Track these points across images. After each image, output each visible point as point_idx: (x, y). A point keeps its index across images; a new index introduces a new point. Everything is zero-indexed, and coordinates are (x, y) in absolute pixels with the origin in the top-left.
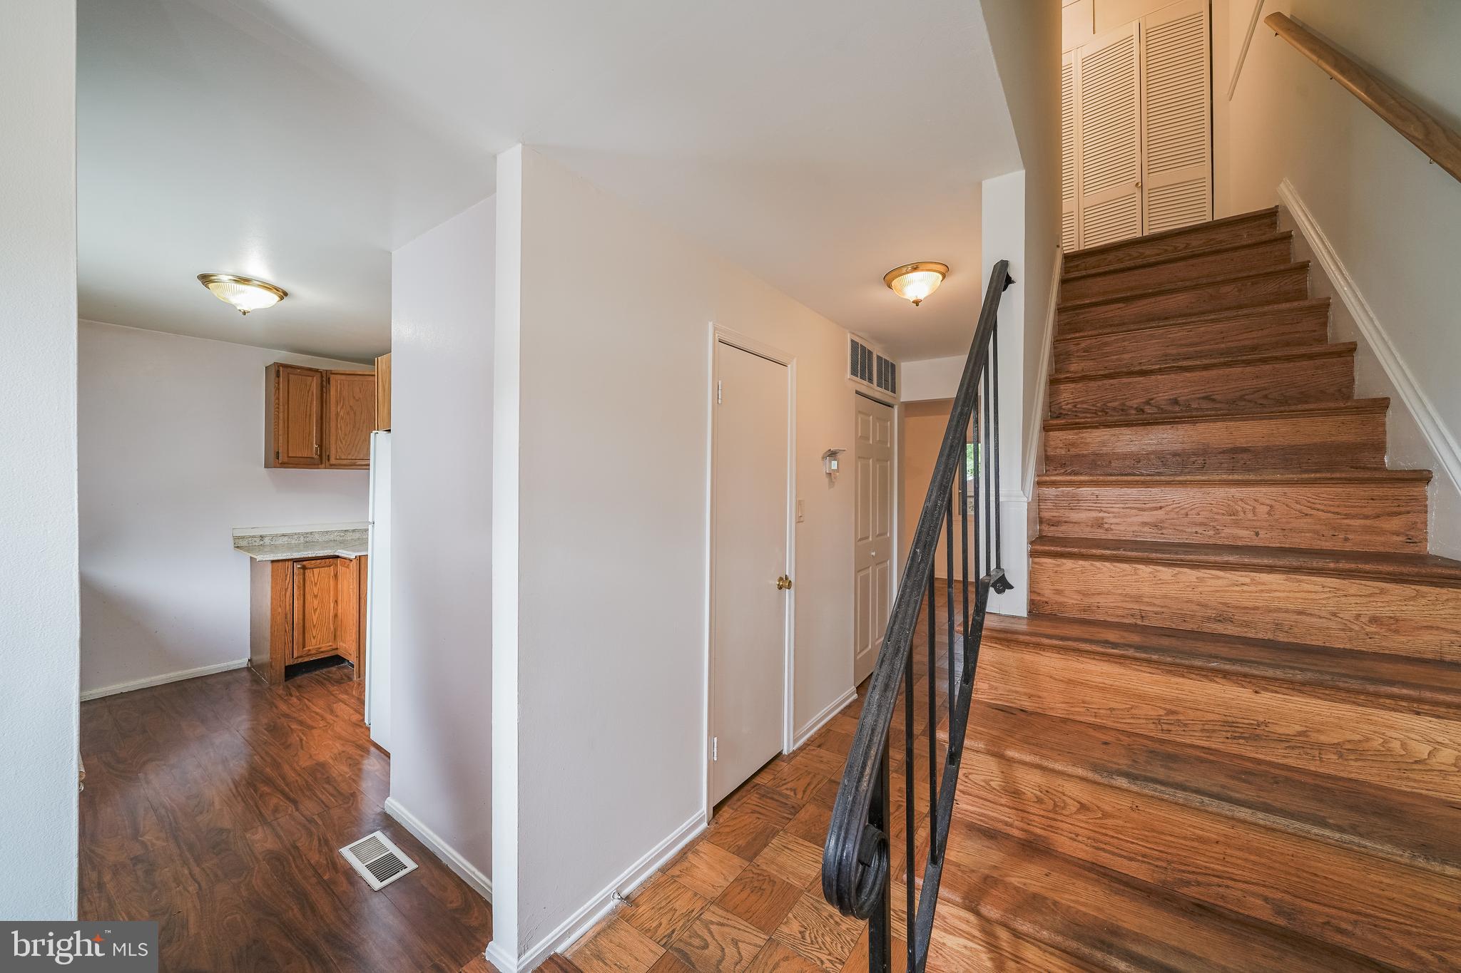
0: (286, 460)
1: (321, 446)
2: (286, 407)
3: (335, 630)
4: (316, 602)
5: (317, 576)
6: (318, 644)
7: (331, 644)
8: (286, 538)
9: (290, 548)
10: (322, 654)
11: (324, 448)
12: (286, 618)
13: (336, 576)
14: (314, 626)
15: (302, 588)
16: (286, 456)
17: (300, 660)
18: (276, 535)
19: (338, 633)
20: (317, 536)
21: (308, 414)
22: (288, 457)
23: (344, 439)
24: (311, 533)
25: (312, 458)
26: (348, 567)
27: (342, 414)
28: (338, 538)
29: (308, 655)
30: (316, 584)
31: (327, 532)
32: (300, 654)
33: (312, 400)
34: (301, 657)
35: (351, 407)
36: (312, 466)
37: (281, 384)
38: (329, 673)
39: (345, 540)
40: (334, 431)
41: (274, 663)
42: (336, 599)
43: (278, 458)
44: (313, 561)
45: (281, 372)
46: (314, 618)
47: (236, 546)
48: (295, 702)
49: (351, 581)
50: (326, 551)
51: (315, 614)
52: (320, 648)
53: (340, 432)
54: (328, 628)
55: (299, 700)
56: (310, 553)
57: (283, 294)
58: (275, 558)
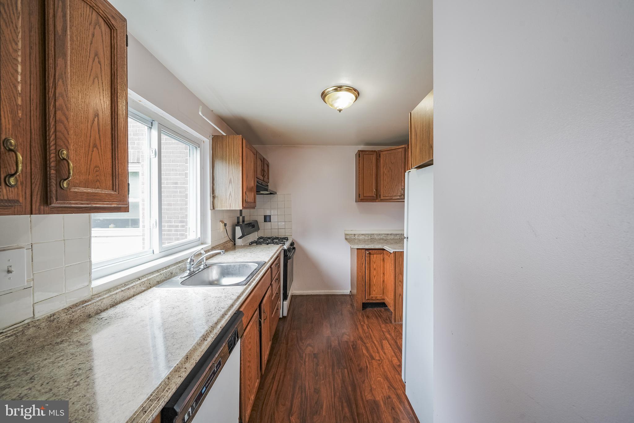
1: (377, 190)
2: (363, 171)
3: (383, 289)
4: (375, 272)
5: (376, 258)
6: (376, 295)
7: (381, 296)
8: (363, 236)
9: (365, 241)
10: (377, 300)
11: (378, 191)
12: (363, 278)
13: (384, 259)
14: (374, 285)
15: (369, 264)
17: (368, 301)
18: (360, 235)
19: (385, 291)
20: (375, 237)
21: (371, 174)
22: (364, 196)
23: (387, 185)
24: (373, 234)
25: (373, 196)
26: (389, 256)
27: (385, 172)
28: (384, 238)
29: (372, 300)
30: (375, 263)
31: (380, 234)
32: (368, 299)
33: (373, 166)
34: (369, 300)
35: (390, 168)
36: (373, 201)
37: (361, 161)
38: (381, 312)
39: (387, 239)
40: (382, 182)
41: (358, 301)
42: (384, 272)
43: (360, 197)
44: (374, 251)
45: (361, 154)
46: (374, 280)
47: (346, 239)
48: (365, 329)
49: (391, 265)
50: (379, 246)
51: (374, 279)
52: (377, 297)
53: (385, 182)
54: (380, 287)
55: (367, 328)
56: (372, 246)
57: (357, 93)
58: (358, 248)
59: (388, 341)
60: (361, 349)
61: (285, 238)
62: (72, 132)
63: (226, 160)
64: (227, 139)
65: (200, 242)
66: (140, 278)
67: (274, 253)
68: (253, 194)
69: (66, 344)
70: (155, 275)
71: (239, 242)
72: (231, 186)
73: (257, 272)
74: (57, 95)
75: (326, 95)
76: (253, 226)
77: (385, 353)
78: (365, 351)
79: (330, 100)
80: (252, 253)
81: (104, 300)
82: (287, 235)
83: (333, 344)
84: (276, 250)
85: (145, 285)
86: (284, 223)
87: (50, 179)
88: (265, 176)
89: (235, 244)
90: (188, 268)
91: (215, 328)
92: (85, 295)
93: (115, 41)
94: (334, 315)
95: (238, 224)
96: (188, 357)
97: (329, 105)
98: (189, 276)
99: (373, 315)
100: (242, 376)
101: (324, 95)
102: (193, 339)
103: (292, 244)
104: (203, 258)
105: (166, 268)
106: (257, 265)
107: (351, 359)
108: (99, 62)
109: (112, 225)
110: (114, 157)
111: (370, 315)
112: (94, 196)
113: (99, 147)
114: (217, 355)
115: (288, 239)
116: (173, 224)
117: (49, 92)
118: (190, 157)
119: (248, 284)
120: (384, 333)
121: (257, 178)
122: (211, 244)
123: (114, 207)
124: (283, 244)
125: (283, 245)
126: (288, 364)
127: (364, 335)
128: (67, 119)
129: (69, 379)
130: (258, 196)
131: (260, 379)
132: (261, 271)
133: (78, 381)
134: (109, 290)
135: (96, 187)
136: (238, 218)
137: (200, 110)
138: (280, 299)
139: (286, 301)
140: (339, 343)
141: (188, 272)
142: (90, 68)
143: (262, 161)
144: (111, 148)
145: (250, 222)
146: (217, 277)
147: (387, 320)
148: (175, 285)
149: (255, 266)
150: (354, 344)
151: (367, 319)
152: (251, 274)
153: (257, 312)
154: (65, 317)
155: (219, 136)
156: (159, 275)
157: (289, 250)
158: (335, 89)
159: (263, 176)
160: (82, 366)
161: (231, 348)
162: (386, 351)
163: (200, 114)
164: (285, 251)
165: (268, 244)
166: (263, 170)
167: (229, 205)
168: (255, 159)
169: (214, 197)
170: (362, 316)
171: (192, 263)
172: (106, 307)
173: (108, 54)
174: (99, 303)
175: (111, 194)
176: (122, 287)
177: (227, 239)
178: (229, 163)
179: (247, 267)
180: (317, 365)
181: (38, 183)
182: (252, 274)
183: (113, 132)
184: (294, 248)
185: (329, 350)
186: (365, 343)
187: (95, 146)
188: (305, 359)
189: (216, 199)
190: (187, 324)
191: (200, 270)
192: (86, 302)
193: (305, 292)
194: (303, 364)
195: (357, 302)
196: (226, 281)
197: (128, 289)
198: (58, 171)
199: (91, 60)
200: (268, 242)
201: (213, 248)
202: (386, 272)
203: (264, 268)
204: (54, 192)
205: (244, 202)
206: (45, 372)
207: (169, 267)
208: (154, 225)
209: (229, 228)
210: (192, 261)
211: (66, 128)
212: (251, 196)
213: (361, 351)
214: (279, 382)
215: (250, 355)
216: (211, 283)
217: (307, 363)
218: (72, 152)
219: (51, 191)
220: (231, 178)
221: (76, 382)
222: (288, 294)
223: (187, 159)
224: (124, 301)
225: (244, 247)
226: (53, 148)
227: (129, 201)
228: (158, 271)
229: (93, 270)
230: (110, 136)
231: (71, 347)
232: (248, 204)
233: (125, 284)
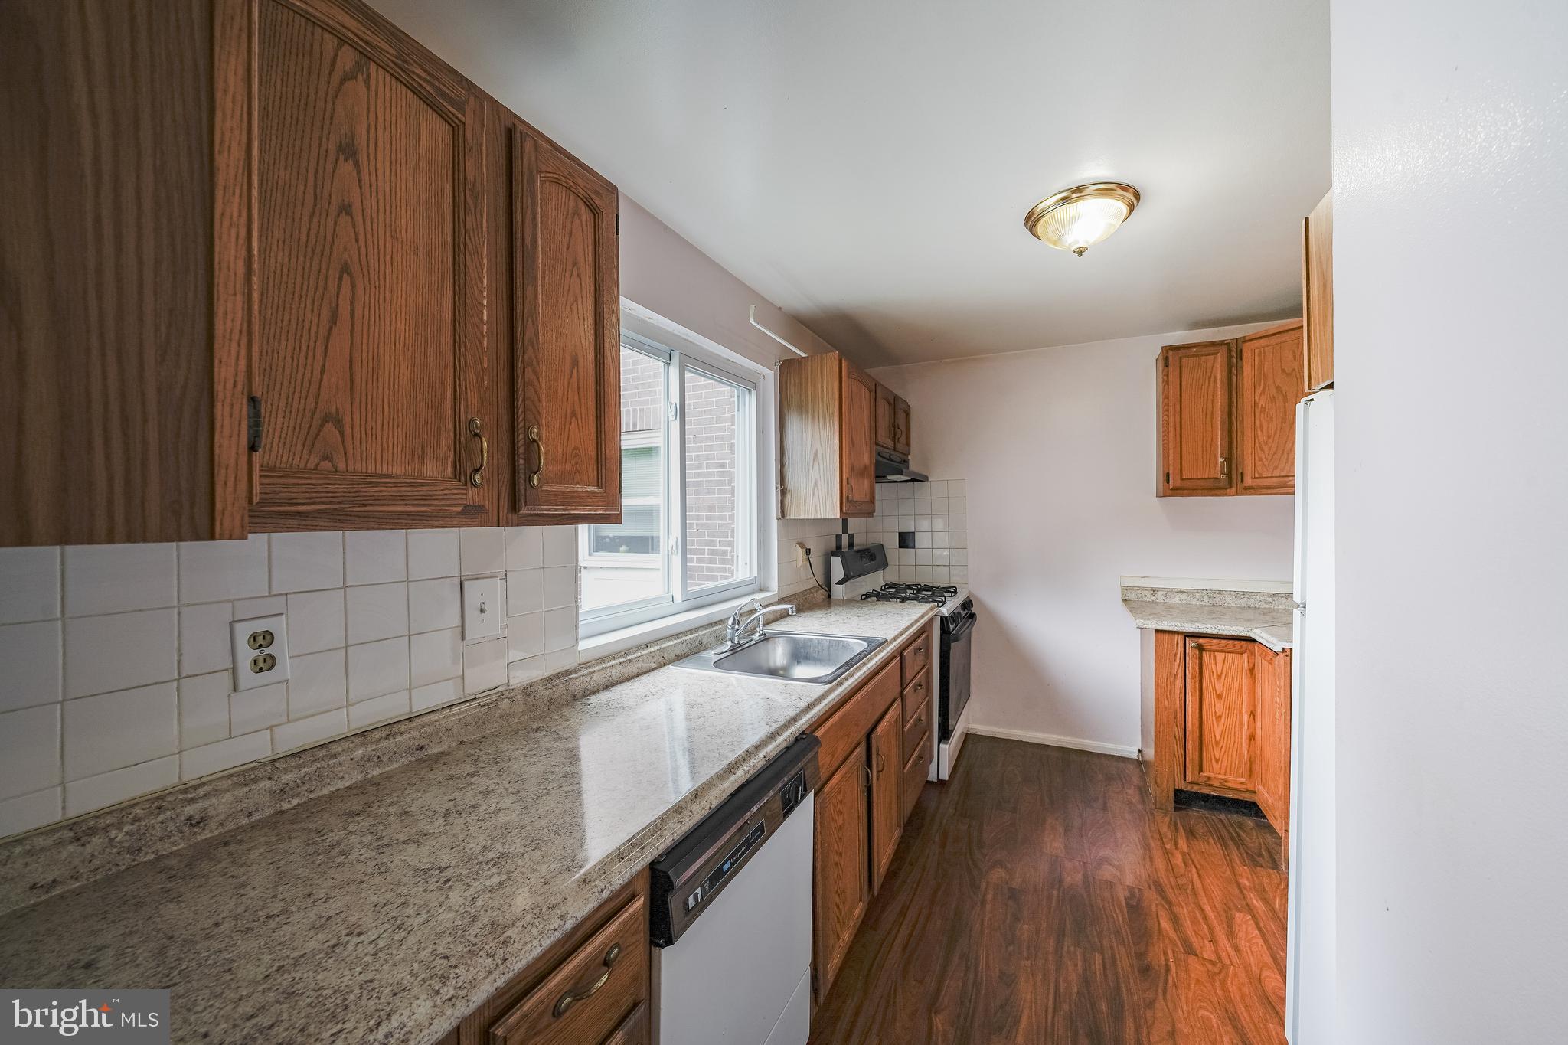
0: (1178, 483)
1: (1229, 459)
2: (1178, 407)
3: (1251, 761)
4: (1219, 706)
5: (1221, 664)
6: (1223, 773)
7: (1243, 780)
8: (1184, 596)
10: (1228, 792)
11: (1234, 462)
13: (1252, 670)
14: (1217, 743)
15: (1197, 679)
16: (1178, 477)
17: (1195, 788)
18: (1172, 591)
19: (1256, 767)
20: (1228, 599)
21: (1210, 412)
22: (1182, 479)
23: (1266, 444)
24: (1220, 592)
25: (1217, 479)
26: (1268, 662)
27: (1262, 402)
28: (1262, 605)
29: (1207, 785)
30: (1219, 677)
31: (1244, 593)
32: (1195, 780)
34: (1197, 783)
35: (1278, 388)
36: (1216, 492)
37: (1171, 376)
38: (1240, 828)
39: (1272, 611)
40: (1248, 433)
41: (1158, 779)
42: (1252, 709)
43: (1168, 483)
44: (1215, 641)
45: (1172, 357)
46: (1216, 730)
47: (1125, 601)
48: (1178, 865)
49: (1277, 689)
50: (1234, 628)
51: (1218, 725)
52: (1226, 781)
53: (1259, 433)
54: (1240, 754)
55: (1184, 863)
56: (1209, 626)
57: (1133, 196)
58: (1159, 628)
59: (1254, 917)
60: (1155, 916)
61: (950, 588)
62: (544, 397)
63: (807, 411)
64: (810, 363)
65: (756, 586)
66: (649, 645)
67: (911, 622)
68: (866, 482)
69: (542, 734)
70: (672, 643)
71: (839, 591)
72: (816, 467)
73: (861, 660)
74: (526, 343)
75: (1037, 220)
76: (872, 557)
77: (1237, 949)
78: (1166, 925)
79: (1050, 229)
80: (862, 618)
81: (595, 675)
82: (954, 581)
83: (1068, 880)
84: (919, 615)
85: (655, 659)
86: (946, 552)
87: (518, 473)
88: (899, 438)
89: (829, 596)
90: (729, 637)
91: (753, 755)
92: (569, 663)
93: (600, 232)
94: (1080, 804)
95: (838, 550)
96: (697, 794)
97: (1048, 244)
98: (731, 652)
99: (1211, 832)
100: (819, 877)
101: (1032, 221)
102: (711, 766)
103: (967, 605)
104: (757, 618)
105: (691, 631)
106: (866, 645)
107: (1118, 932)
108: (579, 276)
109: (623, 548)
110: (599, 431)
111: (1200, 829)
112: (573, 496)
113: (579, 417)
114: (755, 810)
115: (955, 592)
116: (718, 548)
117: (517, 340)
118: (738, 410)
119: (836, 682)
120: (1245, 892)
121: (876, 444)
122: (778, 591)
123: (600, 514)
124: (940, 602)
125: (940, 604)
126: (939, 893)
127: (1172, 879)
128: (538, 378)
129: (539, 784)
130: (878, 487)
131: (866, 903)
132: (871, 659)
133: (548, 788)
134: (602, 660)
135: (575, 481)
136: (839, 538)
137: (752, 313)
138: (929, 736)
139: (947, 744)
140: (1086, 881)
141: (729, 643)
142: (566, 288)
143: (890, 404)
144: (595, 415)
145: (868, 546)
146: (785, 662)
147: (1261, 855)
148: (703, 664)
149: (860, 646)
150: (1133, 895)
151: (1188, 838)
152: (847, 663)
153: (861, 750)
154: (543, 693)
155: (794, 359)
156: (678, 644)
157: (954, 617)
158: (1063, 199)
159: (894, 439)
160: (556, 769)
161: (789, 804)
162: (1242, 944)
163: (752, 321)
164: (943, 619)
165: (903, 600)
166: (894, 426)
167: (813, 509)
168: (873, 400)
169: (784, 492)
170: (1172, 828)
171: (736, 627)
172: (597, 687)
173: (590, 257)
174: (588, 679)
175: (595, 493)
176: (622, 656)
177: (812, 583)
178: (813, 418)
179: (845, 647)
180: (1016, 918)
181: (506, 480)
182: (849, 664)
183: (598, 388)
184: (972, 616)
185: (1055, 892)
186: (1169, 903)
187: (574, 414)
188: (985, 895)
189: (788, 496)
190: (709, 738)
191: (752, 643)
192: (568, 672)
193: (1001, 730)
194: (979, 904)
195: (1156, 782)
196: (801, 671)
197: (630, 661)
198: (527, 460)
199: (568, 276)
200: (903, 595)
201: (781, 601)
202: (1259, 710)
203: (879, 653)
204: (523, 492)
205: (844, 500)
206: (515, 766)
207: (696, 629)
208: (674, 548)
209: (817, 560)
210: (736, 622)
211: (536, 392)
212: (861, 489)
213: (1155, 920)
214: (914, 926)
215: (841, 839)
216: (773, 672)
217: (988, 907)
218: (544, 430)
219: (519, 491)
220: (817, 451)
221: (546, 789)
222: (950, 728)
223: (733, 416)
224: (624, 682)
225: (849, 603)
226: (521, 425)
227: (623, 504)
228: (677, 635)
229: (580, 623)
230: (592, 393)
231: (547, 739)
232: (854, 506)
233: (624, 652)
